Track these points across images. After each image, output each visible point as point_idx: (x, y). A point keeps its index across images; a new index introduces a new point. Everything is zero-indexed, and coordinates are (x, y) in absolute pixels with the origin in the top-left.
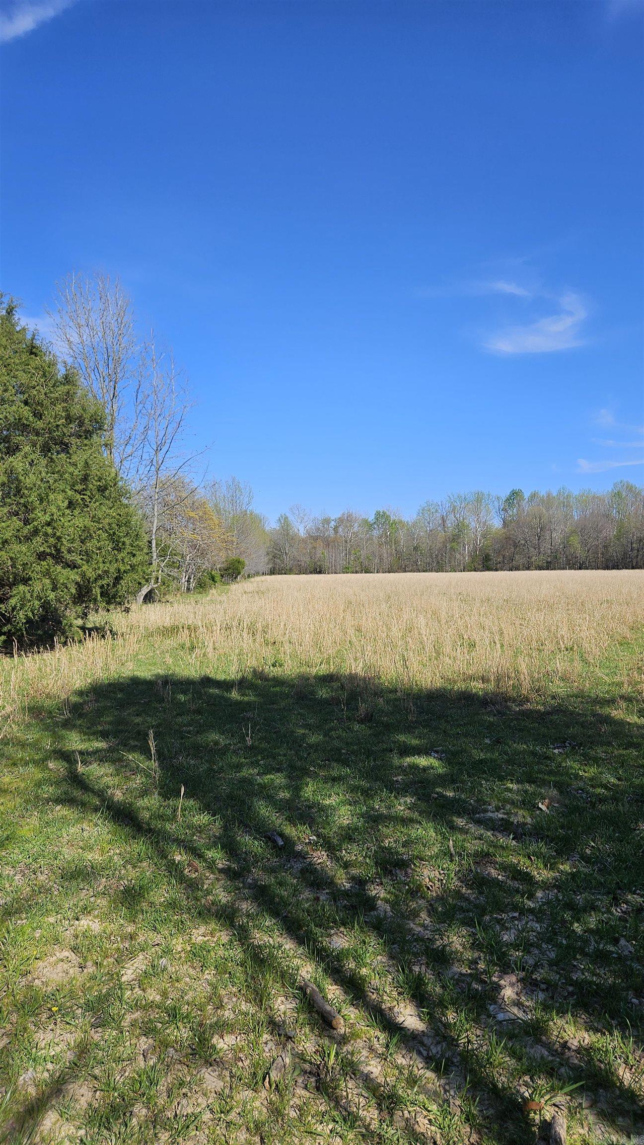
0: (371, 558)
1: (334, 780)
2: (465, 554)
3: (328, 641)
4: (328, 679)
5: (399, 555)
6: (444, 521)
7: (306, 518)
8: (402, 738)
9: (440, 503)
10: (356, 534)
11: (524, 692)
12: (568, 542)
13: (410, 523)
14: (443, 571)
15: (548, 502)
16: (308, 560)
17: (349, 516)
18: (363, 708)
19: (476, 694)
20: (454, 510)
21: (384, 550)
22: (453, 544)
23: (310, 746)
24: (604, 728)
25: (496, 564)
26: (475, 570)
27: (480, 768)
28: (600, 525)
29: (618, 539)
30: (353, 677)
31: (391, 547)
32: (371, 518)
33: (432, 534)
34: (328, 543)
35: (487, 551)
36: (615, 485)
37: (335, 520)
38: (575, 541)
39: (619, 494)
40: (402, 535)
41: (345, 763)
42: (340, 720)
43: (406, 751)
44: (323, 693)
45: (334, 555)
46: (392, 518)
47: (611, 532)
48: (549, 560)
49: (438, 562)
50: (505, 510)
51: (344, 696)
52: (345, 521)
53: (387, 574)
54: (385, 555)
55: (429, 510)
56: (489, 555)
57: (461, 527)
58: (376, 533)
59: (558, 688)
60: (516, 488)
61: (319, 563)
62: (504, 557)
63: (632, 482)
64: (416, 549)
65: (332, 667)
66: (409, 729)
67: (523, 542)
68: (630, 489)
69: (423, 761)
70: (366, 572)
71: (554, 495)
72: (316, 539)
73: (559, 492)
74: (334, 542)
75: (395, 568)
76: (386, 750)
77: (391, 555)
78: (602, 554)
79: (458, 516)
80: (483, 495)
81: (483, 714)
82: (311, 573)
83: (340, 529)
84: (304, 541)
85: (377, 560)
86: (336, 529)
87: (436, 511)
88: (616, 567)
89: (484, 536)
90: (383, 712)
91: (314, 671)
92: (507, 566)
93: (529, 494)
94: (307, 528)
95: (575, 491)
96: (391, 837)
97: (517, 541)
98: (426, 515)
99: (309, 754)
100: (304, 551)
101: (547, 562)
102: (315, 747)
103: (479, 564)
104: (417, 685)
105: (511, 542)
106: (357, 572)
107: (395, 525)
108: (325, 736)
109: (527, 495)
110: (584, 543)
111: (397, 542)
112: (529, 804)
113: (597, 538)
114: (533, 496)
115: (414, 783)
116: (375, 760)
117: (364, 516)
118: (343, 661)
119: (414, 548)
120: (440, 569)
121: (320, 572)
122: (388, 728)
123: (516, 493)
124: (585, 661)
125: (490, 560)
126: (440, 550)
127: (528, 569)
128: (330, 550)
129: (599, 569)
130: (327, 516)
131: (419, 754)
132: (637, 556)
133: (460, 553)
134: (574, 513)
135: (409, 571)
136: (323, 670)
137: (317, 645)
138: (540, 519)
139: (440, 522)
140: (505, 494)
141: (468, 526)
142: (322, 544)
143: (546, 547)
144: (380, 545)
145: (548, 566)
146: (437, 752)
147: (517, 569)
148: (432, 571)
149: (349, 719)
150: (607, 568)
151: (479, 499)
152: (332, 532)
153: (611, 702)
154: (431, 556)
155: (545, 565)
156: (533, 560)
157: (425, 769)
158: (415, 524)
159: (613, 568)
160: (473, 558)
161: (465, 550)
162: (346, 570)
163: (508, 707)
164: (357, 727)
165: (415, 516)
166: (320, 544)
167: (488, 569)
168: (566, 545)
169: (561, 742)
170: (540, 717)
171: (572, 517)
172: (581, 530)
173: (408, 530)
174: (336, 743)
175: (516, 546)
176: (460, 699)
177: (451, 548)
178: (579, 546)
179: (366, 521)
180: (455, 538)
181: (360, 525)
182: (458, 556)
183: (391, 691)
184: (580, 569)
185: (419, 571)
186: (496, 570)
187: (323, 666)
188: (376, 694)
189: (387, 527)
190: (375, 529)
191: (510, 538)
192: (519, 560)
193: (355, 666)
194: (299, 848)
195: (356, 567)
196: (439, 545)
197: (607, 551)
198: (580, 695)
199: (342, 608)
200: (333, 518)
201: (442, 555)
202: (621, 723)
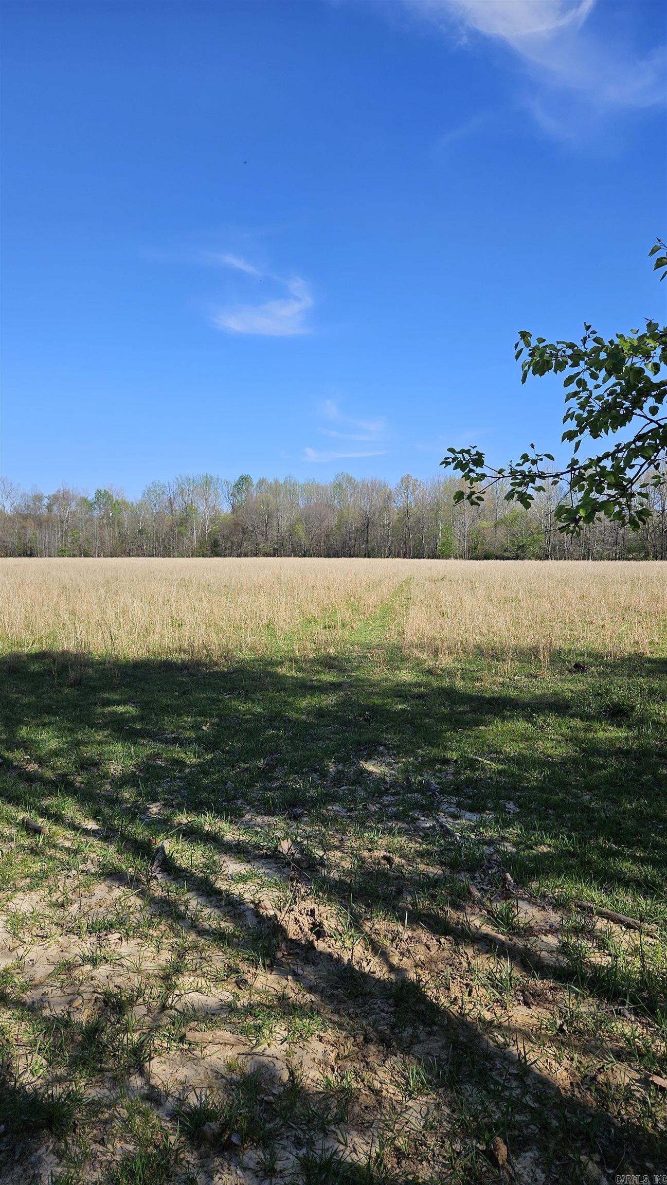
0: (91, 540)
1: (44, 725)
2: (193, 539)
3: (41, 623)
4: (41, 656)
5: (122, 537)
6: (171, 503)
7: (13, 494)
8: (106, 695)
9: (167, 485)
10: (73, 514)
11: (215, 659)
12: (293, 530)
13: (135, 505)
14: (170, 557)
15: (275, 489)
16: (16, 541)
17: (66, 493)
18: (72, 675)
19: (175, 663)
20: (182, 492)
21: (106, 532)
22: (181, 528)
23: (24, 705)
24: (268, 680)
25: (225, 550)
26: (203, 556)
27: (166, 710)
28: (323, 514)
29: (338, 529)
30: (64, 653)
31: (114, 529)
32: (91, 497)
33: (158, 517)
34: (40, 523)
35: (216, 537)
36: (337, 476)
37: (49, 498)
38: (300, 529)
39: (340, 485)
40: (125, 516)
41: (55, 714)
42: (52, 686)
43: (108, 703)
44: (35, 667)
45: (47, 536)
46: (115, 498)
47: (332, 521)
48: (276, 547)
49: (165, 547)
50: (234, 495)
51: (55, 668)
52: (62, 498)
53: (109, 559)
54: (107, 538)
55: (155, 491)
56: (217, 541)
57: (188, 511)
58: (96, 513)
59: (245, 655)
60: (245, 473)
61: (29, 545)
62: (232, 543)
63: (352, 475)
64: (141, 532)
65: (44, 646)
66: (113, 689)
67: (251, 529)
68: (350, 480)
69: (121, 709)
70: (85, 556)
71: (282, 482)
72: (25, 517)
73: (286, 479)
74: (47, 521)
75: (118, 551)
76: (92, 704)
77: (114, 537)
78: (324, 542)
79: (186, 499)
80: (212, 478)
81: (178, 676)
82: (20, 556)
83: (55, 508)
84: (10, 519)
85: (97, 543)
86: (49, 507)
87: (163, 493)
88: (336, 555)
89: (212, 521)
90: (91, 678)
91: (26, 650)
92: (235, 553)
93: (257, 481)
94: (15, 504)
95: (301, 481)
96: (90, 752)
97: (245, 528)
98: (153, 496)
99: (22, 710)
100: (11, 531)
101: (274, 549)
102: (29, 706)
103: (207, 550)
104: (125, 658)
105: (240, 528)
106: (74, 556)
107: (119, 506)
108: (37, 698)
109: (255, 482)
110: (308, 532)
111: (120, 524)
112: (196, 727)
113: (319, 527)
114: (262, 482)
115: (111, 722)
116: (80, 711)
117: (83, 495)
118: (55, 640)
119: (139, 531)
120: (167, 554)
121: (31, 555)
122: (94, 689)
123: (245, 479)
124: (274, 635)
125: (219, 546)
126: (167, 534)
127: (256, 555)
128: (43, 531)
129: (321, 557)
130: (38, 492)
131: (118, 705)
132: (354, 546)
133: (188, 538)
134: (300, 502)
135: (133, 556)
136: (35, 648)
137: (28, 626)
138: (268, 505)
139: (167, 504)
140: (234, 478)
141: (196, 510)
142: (33, 523)
143: (273, 534)
144: (102, 527)
145: (275, 553)
146: (133, 703)
147: (246, 555)
148: (158, 556)
149: (60, 685)
150: (328, 556)
151: (208, 482)
152: (44, 511)
153: (281, 663)
154: (158, 541)
155: (272, 552)
156: (261, 546)
157: (122, 713)
158: (140, 506)
159: (334, 556)
160: (201, 543)
161: (193, 534)
162: (61, 554)
163: (199, 671)
164: (67, 690)
165: (140, 498)
166: (30, 523)
167: (217, 555)
168: (292, 533)
169: (232, 690)
170: (223, 676)
171: (298, 505)
172: (306, 519)
173: (132, 511)
174: (48, 702)
175: (244, 531)
176: (160, 667)
177: (179, 532)
178: (303, 534)
179: (85, 500)
180: (183, 522)
181: (78, 504)
182: (186, 541)
183: (100, 664)
184: (304, 556)
185: (144, 555)
186: (225, 556)
187: (35, 645)
188: (86, 665)
189: (109, 507)
190: (95, 509)
191: (238, 524)
192: (248, 546)
193: (67, 644)
194: (15, 763)
195: (74, 550)
196: (166, 529)
197: (329, 540)
198: (261, 659)
199: (56, 592)
200: (46, 495)
201: (169, 539)
202: (284, 676)
